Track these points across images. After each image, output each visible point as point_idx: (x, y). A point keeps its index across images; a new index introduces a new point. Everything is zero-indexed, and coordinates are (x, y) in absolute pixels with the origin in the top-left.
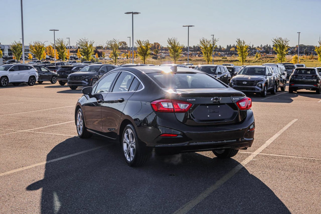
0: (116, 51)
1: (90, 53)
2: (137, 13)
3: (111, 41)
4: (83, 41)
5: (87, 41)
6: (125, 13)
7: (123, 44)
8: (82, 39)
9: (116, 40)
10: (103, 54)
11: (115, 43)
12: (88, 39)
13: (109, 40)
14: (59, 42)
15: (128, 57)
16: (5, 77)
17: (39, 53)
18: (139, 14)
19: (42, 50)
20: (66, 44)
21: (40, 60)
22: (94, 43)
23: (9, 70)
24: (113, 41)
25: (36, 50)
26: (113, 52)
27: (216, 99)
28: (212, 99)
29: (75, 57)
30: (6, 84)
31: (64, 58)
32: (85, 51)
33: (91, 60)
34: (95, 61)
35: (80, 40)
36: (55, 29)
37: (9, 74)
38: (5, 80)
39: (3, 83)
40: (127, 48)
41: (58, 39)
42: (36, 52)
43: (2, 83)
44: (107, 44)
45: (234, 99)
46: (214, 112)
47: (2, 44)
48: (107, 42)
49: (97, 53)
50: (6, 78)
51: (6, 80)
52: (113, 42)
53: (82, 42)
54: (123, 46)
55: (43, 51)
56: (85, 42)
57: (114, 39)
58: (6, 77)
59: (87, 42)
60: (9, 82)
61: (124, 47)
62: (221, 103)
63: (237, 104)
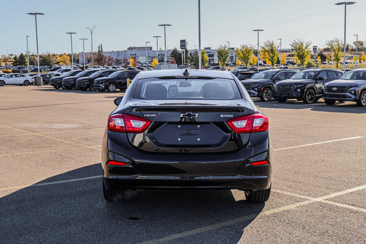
0: (338, 54)
1: (305, 56)
2: (352, 3)
3: (332, 41)
4: (297, 41)
5: (302, 42)
6: (335, 4)
7: (359, 44)
8: (297, 39)
9: (338, 39)
10: (327, 58)
11: (338, 43)
12: (303, 39)
13: (330, 40)
14: (269, 44)
15: (361, 61)
17: (247, 58)
18: (354, 4)
19: (250, 54)
20: (278, 47)
21: (247, 66)
22: (311, 44)
24: (335, 40)
25: (243, 54)
26: (334, 54)
27: (189, 115)
28: (182, 115)
29: (293, 62)
31: (274, 63)
32: (299, 54)
33: (306, 65)
34: (315, 66)
35: (294, 41)
36: (259, 29)
40: (363, 49)
41: (268, 41)
42: (243, 56)
44: (327, 44)
45: (222, 116)
46: (190, 134)
47: (212, 49)
48: (328, 42)
49: (320, 57)
52: (335, 42)
53: (296, 43)
54: (359, 46)
55: (251, 56)
56: (300, 43)
57: (336, 39)
59: (302, 44)
61: (359, 48)
62: (198, 121)
63: (227, 123)
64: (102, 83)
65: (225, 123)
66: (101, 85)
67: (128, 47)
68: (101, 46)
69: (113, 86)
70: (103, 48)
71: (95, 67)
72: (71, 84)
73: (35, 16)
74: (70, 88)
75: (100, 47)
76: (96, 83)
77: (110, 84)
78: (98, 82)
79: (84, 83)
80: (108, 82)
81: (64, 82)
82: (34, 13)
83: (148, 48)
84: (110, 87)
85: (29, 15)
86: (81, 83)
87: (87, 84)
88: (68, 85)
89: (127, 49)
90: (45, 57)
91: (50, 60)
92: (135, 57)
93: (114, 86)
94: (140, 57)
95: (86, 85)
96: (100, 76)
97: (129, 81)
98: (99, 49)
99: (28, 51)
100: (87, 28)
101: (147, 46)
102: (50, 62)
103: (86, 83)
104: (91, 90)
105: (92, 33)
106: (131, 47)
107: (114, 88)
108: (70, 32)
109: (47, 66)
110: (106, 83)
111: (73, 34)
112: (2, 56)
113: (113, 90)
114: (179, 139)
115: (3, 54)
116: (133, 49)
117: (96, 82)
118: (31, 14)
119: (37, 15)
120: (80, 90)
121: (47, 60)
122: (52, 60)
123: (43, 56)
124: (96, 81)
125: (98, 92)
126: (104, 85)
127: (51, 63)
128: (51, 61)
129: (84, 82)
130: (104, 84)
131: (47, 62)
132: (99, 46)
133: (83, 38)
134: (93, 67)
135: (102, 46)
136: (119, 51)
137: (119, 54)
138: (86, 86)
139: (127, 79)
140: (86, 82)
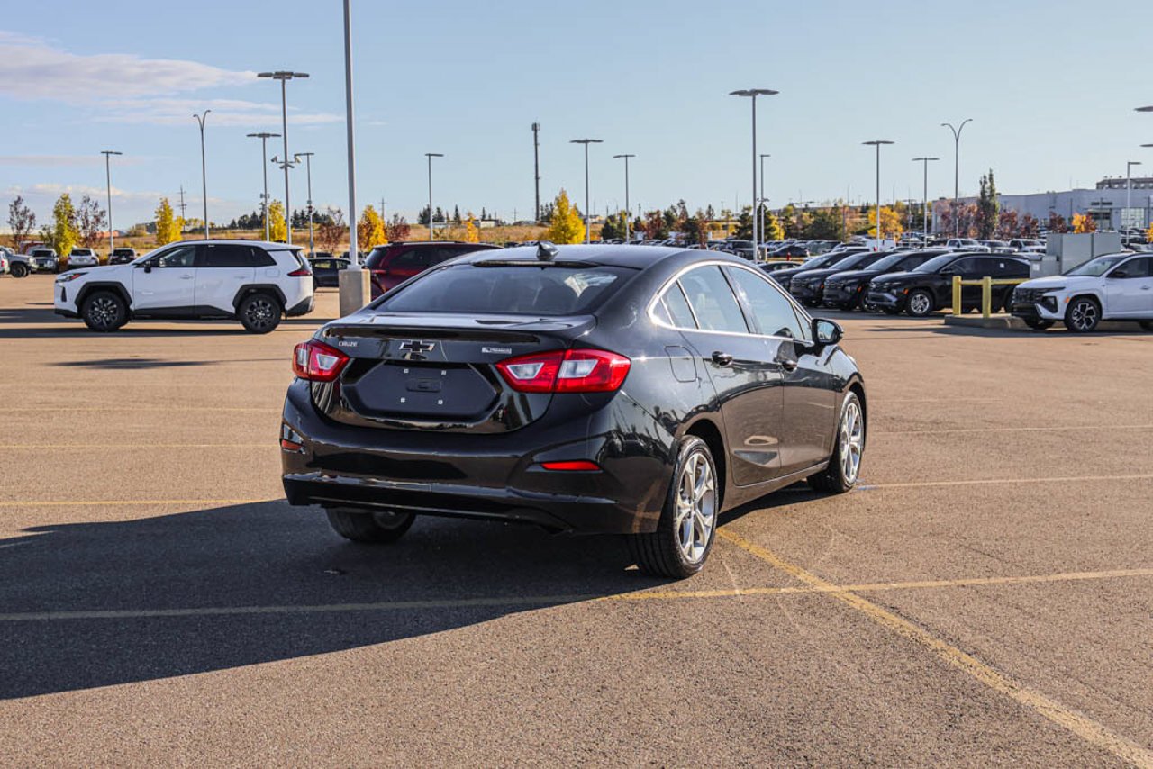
16: (1087, 300)
23: (1108, 276)
27: (416, 347)
28: (403, 344)
30: (1089, 322)
37: (1105, 290)
38: (1088, 309)
39: (1078, 320)
43: (1075, 318)
45: (484, 350)
46: (423, 389)
50: (1093, 303)
51: (1092, 308)
58: (1092, 298)
60: (1105, 315)
62: (432, 360)
63: (497, 368)
64: (889, 291)
65: (492, 367)
66: (886, 295)
67: (1100, 180)
68: (991, 179)
69: (921, 298)
70: (995, 183)
71: (956, 241)
72: (814, 291)
73: (751, 98)
74: (814, 302)
75: (988, 180)
76: (874, 290)
77: (912, 292)
78: (880, 288)
79: (843, 288)
80: (906, 287)
81: (795, 284)
82: (748, 90)
83: (1133, 181)
84: (913, 302)
85: (737, 95)
86: (836, 288)
87: (852, 290)
88: (805, 294)
89: (1094, 188)
90: (825, 214)
91: (838, 223)
92: (1108, 211)
93: (926, 299)
94: (1123, 210)
95: (851, 293)
96: (893, 269)
97: (958, 283)
98: (983, 187)
99: (765, 197)
100: (944, 125)
101: (1131, 177)
102: (836, 229)
103: (849, 289)
104: (863, 311)
105: (957, 140)
106: (1109, 178)
107: (925, 303)
108: (875, 141)
109: (826, 241)
110: (902, 290)
111: (885, 145)
112: (723, 211)
113: (922, 309)
114: (403, 400)
115: (726, 209)
116: (1116, 186)
117: (874, 286)
118: (742, 93)
119: (757, 97)
120: (836, 308)
121: (828, 223)
122: (841, 223)
123: (818, 211)
124: (875, 282)
125: (882, 316)
126: (896, 297)
127: (839, 233)
128: (840, 226)
129: (845, 286)
130: (895, 291)
131: (830, 228)
132: (985, 177)
133: (924, 157)
134: (951, 242)
135: (994, 178)
136: (1057, 191)
137: (1055, 201)
138: (848, 297)
139: (954, 278)
140: (850, 285)
